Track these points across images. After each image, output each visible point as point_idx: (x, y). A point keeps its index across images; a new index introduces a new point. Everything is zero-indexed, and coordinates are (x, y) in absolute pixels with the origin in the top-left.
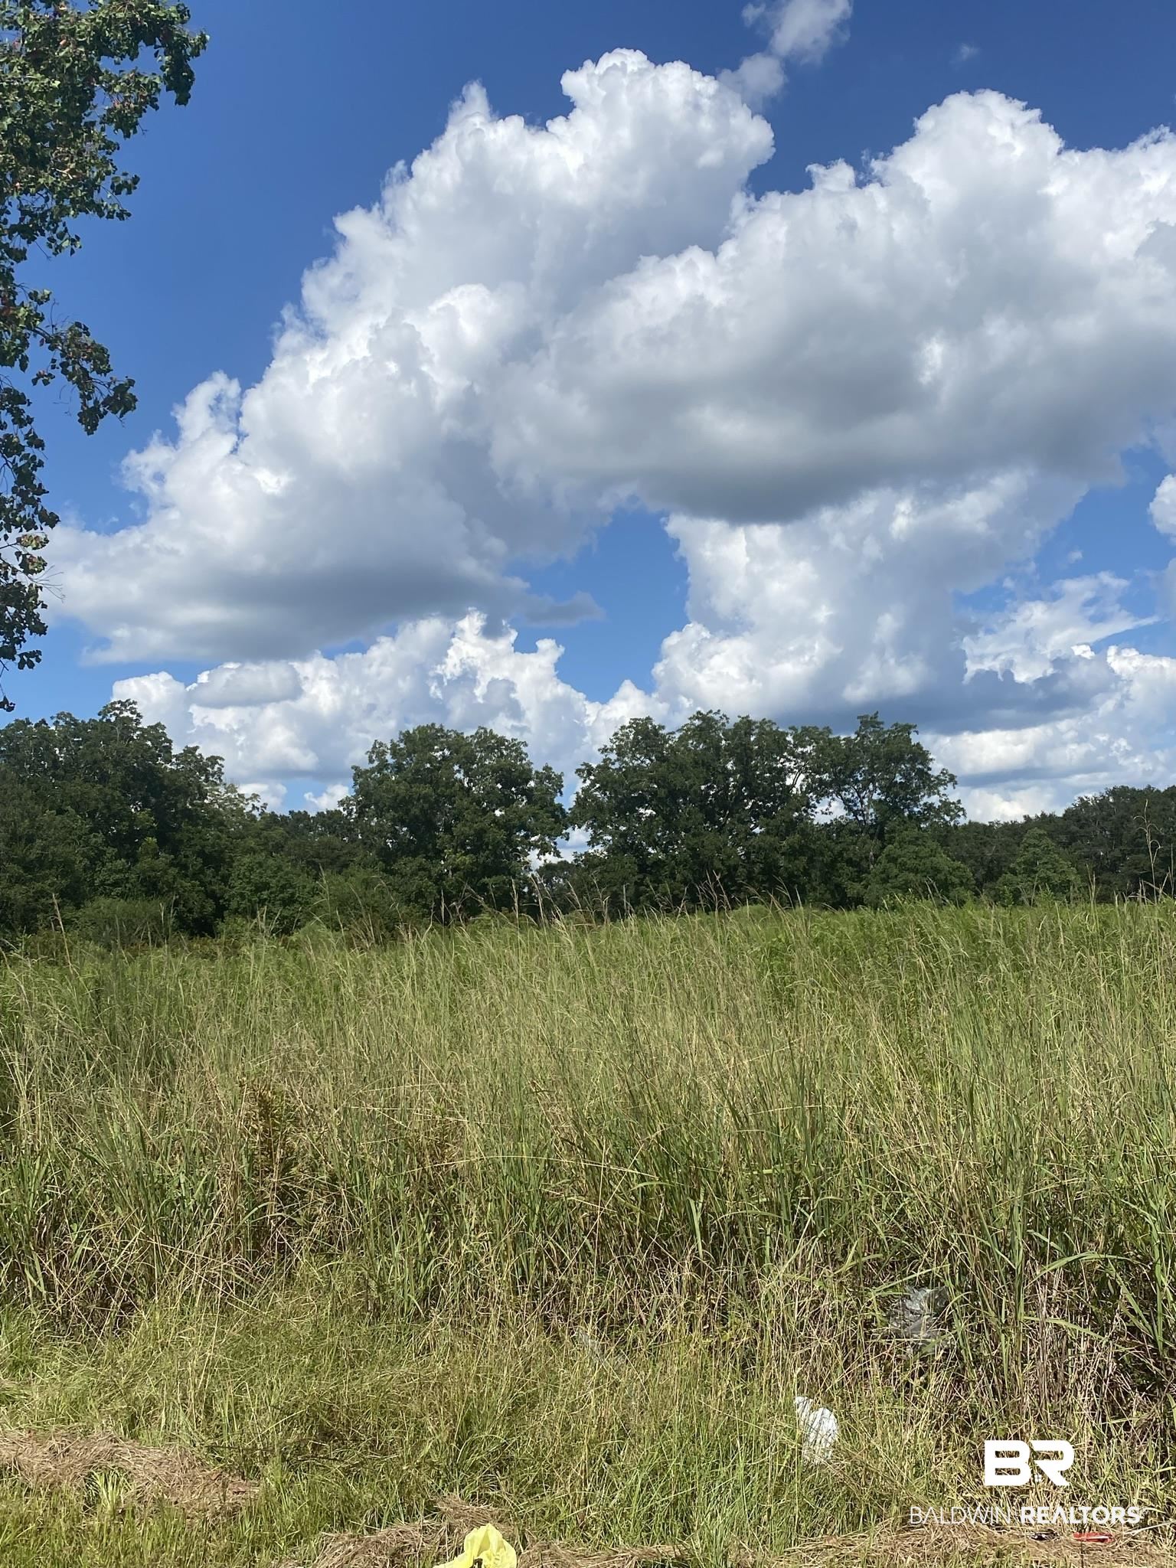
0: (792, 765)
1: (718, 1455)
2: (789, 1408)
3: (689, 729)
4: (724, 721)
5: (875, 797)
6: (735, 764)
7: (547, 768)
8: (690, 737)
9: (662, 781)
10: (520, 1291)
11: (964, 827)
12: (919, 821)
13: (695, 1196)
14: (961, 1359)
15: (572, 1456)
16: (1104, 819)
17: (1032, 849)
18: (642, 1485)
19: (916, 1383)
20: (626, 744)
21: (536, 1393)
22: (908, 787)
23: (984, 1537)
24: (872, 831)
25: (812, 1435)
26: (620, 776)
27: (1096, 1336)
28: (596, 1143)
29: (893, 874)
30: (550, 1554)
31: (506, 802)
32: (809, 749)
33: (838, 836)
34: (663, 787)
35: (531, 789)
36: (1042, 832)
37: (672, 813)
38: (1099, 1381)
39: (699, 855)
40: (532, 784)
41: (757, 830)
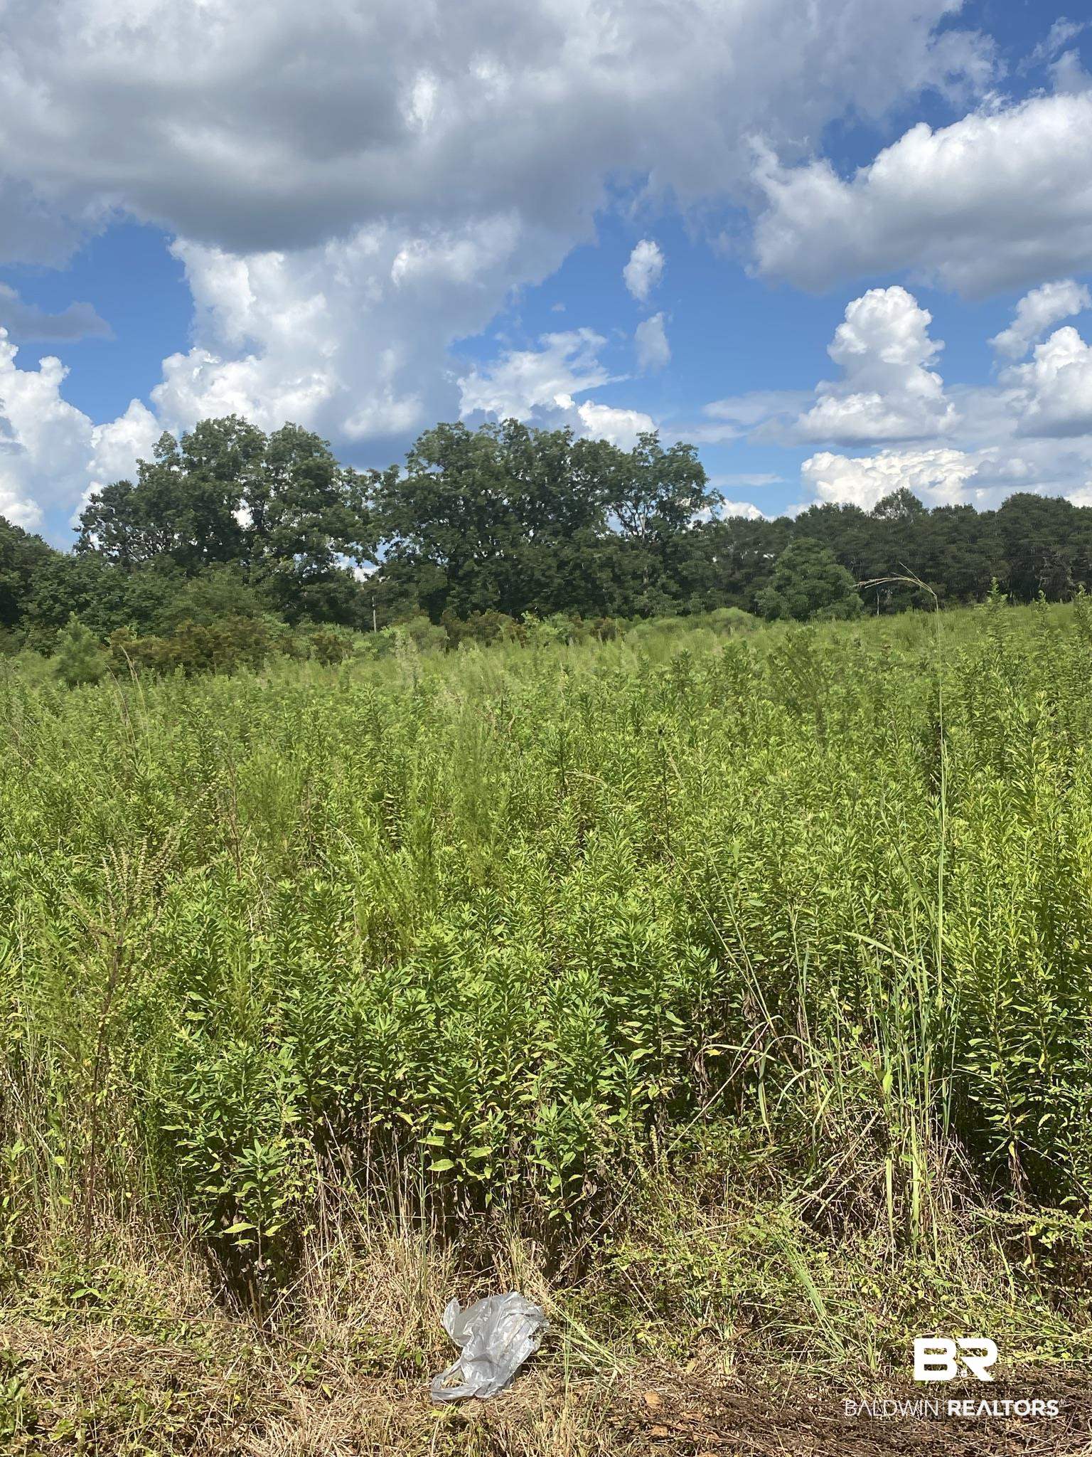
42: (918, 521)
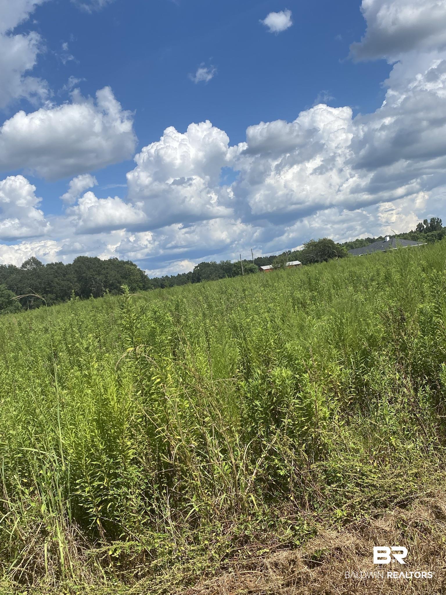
42: (40, 269)
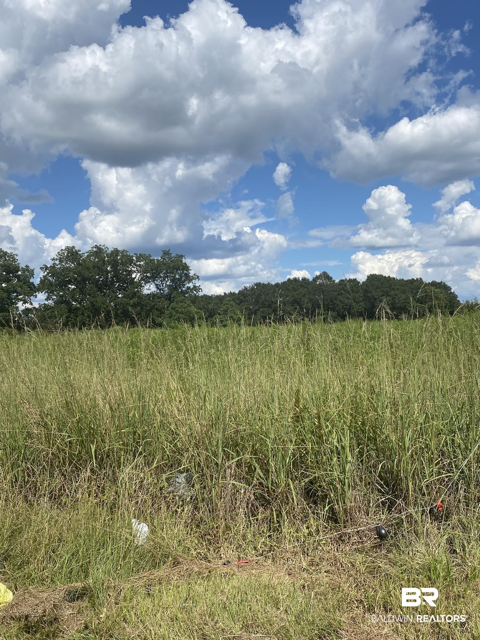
0: (135, 269)
1: (100, 545)
2: (130, 524)
3: (91, 252)
4: (107, 249)
5: (168, 283)
6: (111, 268)
7: (27, 266)
8: (92, 255)
9: (79, 274)
10: (14, 486)
11: (202, 296)
12: (184, 293)
13: (93, 443)
14: (197, 500)
15: (37, 551)
16: (253, 295)
17: (226, 306)
18: (68, 560)
19: (179, 510)
20: (63, 257)
21: (22, 528)
22: (181, 280)
23: (204, 566)
24: (166, 297)
25: (139, 534)
26: (60, 271)
27: (248, 487)
28: (50, 424)
29: (174, 315)
30: (28, 592)
31: (8, 281)
32: (142, 263)
33: (153, 299)
34: (80, 276)
35: (19, 275)
36: (230, 299)
37: (83, 287)
38: (248, 504)
39: (95, 305)
40: (20, 273)
41: (120, 296)
